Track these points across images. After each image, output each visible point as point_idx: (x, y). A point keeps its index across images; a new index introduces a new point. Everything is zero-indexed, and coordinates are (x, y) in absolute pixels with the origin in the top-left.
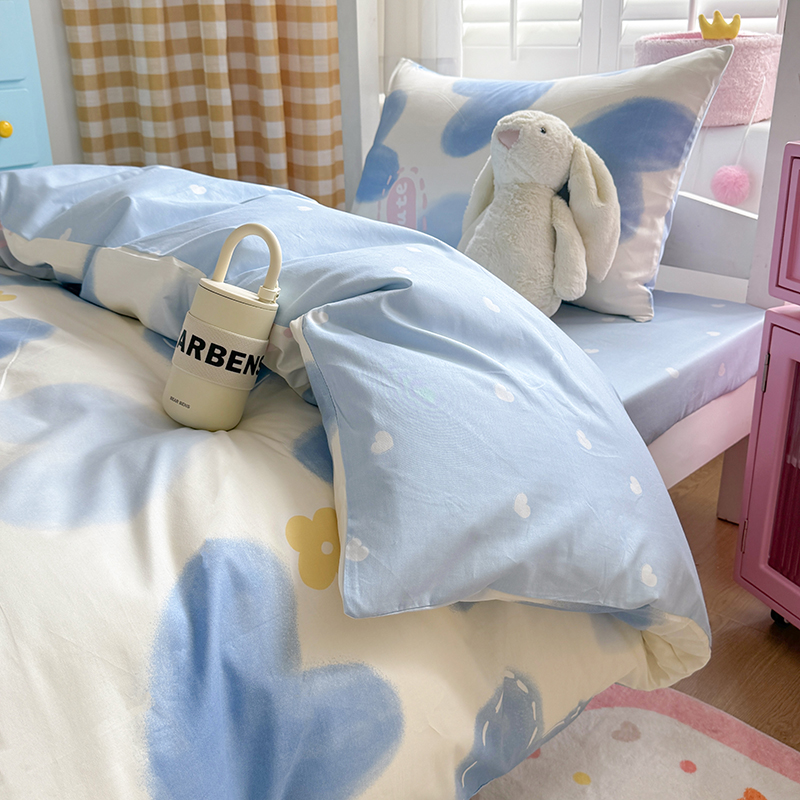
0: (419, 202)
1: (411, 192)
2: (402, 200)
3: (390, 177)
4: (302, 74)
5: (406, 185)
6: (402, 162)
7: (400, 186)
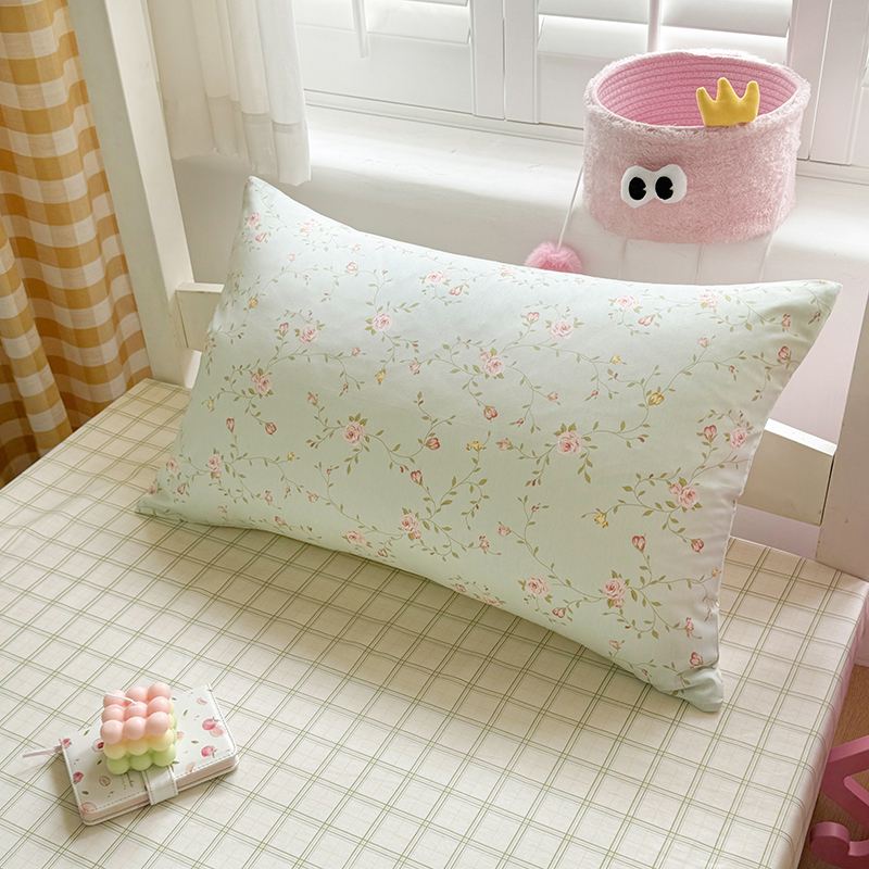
4: (25, 113)
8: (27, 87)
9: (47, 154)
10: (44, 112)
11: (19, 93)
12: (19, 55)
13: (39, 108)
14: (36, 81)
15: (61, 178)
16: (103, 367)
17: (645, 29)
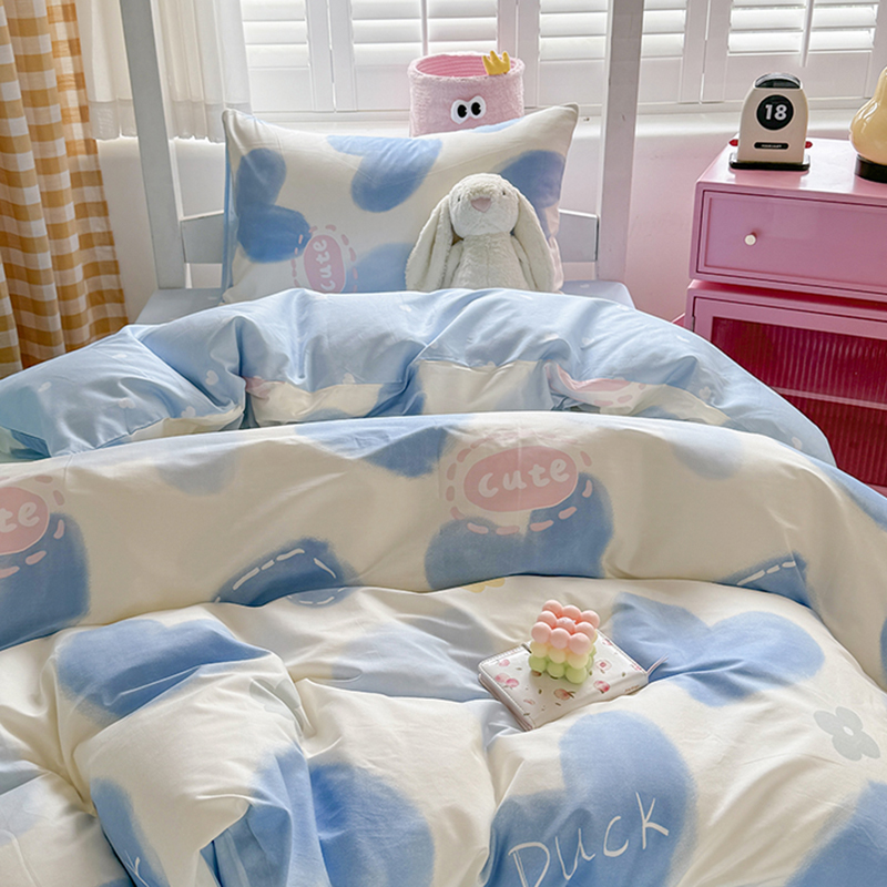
0: (346, 256)
3: (301, 237)
6: (311, 222)
8: (41, 109)
9: (52, 155)
10: (50, 126)
11: (36, 113)
12: (38, 87)
13: (48, 123)
14: (48, 105)
15: (59, 172)
16: (79, 315)
17: (420, 45)
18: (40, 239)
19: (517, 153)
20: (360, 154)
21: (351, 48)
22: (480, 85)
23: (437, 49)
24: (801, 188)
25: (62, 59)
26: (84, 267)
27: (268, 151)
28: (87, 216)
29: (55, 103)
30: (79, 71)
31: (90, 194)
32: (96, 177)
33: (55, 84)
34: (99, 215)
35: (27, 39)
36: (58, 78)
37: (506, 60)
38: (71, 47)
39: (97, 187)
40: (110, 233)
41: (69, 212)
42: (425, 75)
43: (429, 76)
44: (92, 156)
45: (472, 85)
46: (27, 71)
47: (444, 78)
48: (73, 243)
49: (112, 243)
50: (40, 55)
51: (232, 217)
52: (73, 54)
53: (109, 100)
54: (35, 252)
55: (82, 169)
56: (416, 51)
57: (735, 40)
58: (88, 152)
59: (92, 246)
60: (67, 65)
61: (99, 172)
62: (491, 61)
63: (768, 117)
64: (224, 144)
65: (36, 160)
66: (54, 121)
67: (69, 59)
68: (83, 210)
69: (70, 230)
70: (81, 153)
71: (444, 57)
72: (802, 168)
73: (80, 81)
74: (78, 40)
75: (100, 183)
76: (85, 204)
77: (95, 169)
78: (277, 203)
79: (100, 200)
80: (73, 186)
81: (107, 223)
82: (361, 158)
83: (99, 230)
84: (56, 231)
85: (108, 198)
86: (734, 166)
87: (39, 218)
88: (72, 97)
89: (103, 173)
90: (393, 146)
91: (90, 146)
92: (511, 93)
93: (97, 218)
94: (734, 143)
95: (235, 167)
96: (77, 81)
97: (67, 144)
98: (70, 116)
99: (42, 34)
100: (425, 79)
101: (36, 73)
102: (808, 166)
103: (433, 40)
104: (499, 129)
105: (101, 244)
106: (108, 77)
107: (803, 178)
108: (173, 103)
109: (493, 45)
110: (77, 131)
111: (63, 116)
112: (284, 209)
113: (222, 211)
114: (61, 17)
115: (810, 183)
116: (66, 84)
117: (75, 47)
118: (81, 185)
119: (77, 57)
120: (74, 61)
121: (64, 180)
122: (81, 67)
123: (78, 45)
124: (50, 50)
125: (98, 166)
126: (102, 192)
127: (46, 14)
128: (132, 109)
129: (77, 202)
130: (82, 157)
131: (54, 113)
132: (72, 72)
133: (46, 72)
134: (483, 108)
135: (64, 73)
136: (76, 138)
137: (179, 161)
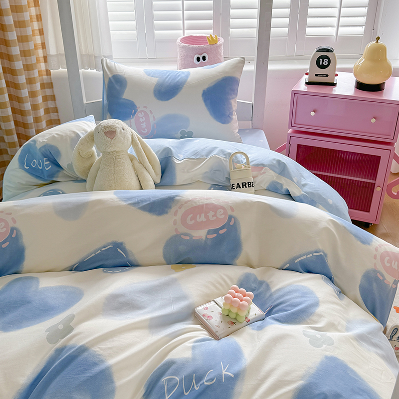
0: (151, 119)
1: (146, 115)
2: (143, 119)
3: (133, 111)
5: (143, 113)
6: (137, 104)
7: (139, 114)
8: (28, 58)
9: (33, 77)
11: (26, 60)
12: (26, 49)
13: (31, 63)
14: (30, 56)
17: (182, 31)
18: (28, 110)
19: (220, 77)
20: (157, 77)
21: (153, 33)
22: (206, 48)
23: (188, 33)
24: (333, 93)
25: (36, 37)
26: (46, 122)
27: (120, 76)
28: (47, 101)
29: (33, 55)
30: (43, 42)
31: (48, 92)
32: (50, 85)
33: (34, 47)
34: (52, 100)
35: (22, 29)
36: (34, 45)
37: (216, 38)
38: (40, 32)
39: (51, 89)
40: (56, 108)
41: (40, 99)
42: (183, 44)
43: (185, 44)
44: (49, 77)
45: (202, 49)
46: (22, 42)
47: (191, 46)
48: (42, 112)
49: (57, 112)
50: (27, 36)
51: (106, 102)
52: (40, 35)
53: (55, 54)
54: (26, 116)
55: (45, 82)
56: (180, 34)
57: (309, 31)
58: (47, 75)
59: (50, 113)
60: (38, 39)
61: (52, 83)
62: (210, 39)
63: (321, 64)
64: (102, 72)
65: (26, 79)
66: (33, 63)
67: (39, 37)
68: (45, 98)
69: (40, 107)
70: (45, 75)
71: (191, 36)
72: (334, 85)
73: (44, 46)
74: (42, 29)
75: (52, 87)
76: (46, 96)
77: (50, 82)
78: (123, 97)
79: (52, 94)
80: (41, 89)
81: (55, 104)
82: (158, 78)
83: (52, 106)
84: (35, 107)
85: (55, 94)
86: (307, 83)
87: (28, 102)
88: (40, 53)
89: (53, 83)
90: (170, 74)
91: (48, 73)
92: (218, 52)
93: (51, 102)
94: (307, 74)
95: (106, 82)
96: (42, 46)
97: (38, 71)
98: (40, 60)
99: (28, 27)
100: (183, 46)
101: (26, 43)
102: (336, 84)
103: (187, 29)
104: (213, 67)
105: (53, 112)
106: (55, 45)
107: (334, 89)
108: (81, 55)
109: (211, 31)
110: (43, 66)
111: (37, 60)
112: (126, 99)
113: (102, 100)
114: (36, 20)
115: (337, 91)
116: (38, 47)
117: (41, 32)
118: (45, 88)
119: (42, 36)
120: (41, 38)
121: (38, 86)
122: (44, 40)
123: (43, 31)
124: (31, 33)
125: (51, 80)
126: (53, 91)
127: (29, 19)
128: (64, 58)
129: (43, 95)
130: (45, 77)
131: (33, 59)
132: (40, 42)
133: (30, 43)
134: (207, 58)
135: (37, 42)
136: (42, 69)
137: (84, 78)
